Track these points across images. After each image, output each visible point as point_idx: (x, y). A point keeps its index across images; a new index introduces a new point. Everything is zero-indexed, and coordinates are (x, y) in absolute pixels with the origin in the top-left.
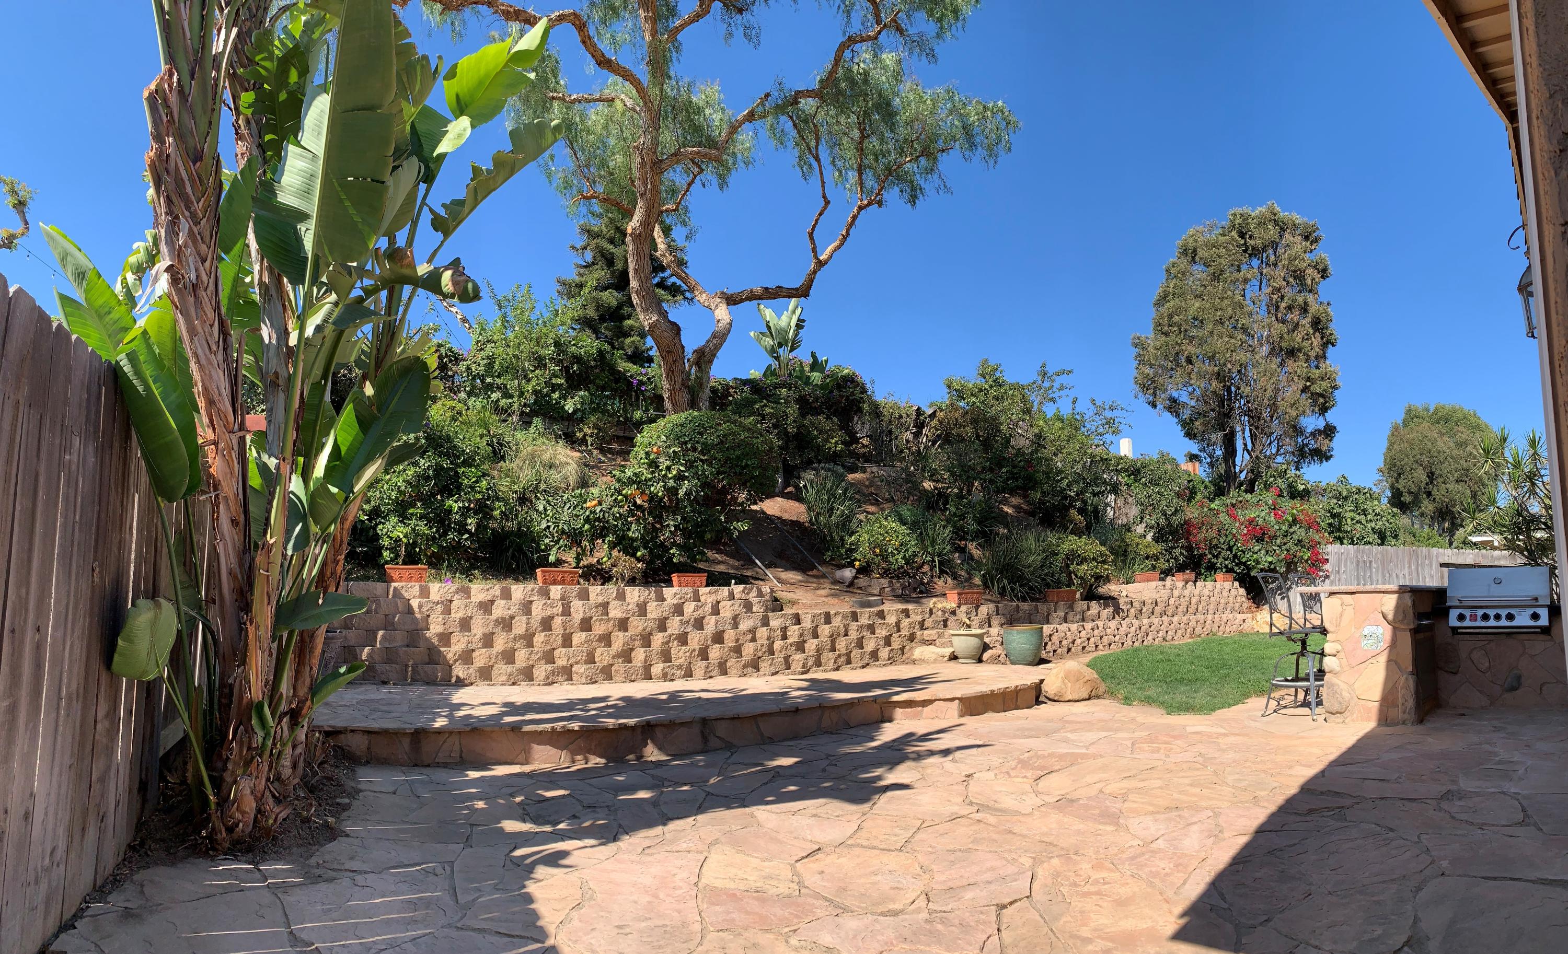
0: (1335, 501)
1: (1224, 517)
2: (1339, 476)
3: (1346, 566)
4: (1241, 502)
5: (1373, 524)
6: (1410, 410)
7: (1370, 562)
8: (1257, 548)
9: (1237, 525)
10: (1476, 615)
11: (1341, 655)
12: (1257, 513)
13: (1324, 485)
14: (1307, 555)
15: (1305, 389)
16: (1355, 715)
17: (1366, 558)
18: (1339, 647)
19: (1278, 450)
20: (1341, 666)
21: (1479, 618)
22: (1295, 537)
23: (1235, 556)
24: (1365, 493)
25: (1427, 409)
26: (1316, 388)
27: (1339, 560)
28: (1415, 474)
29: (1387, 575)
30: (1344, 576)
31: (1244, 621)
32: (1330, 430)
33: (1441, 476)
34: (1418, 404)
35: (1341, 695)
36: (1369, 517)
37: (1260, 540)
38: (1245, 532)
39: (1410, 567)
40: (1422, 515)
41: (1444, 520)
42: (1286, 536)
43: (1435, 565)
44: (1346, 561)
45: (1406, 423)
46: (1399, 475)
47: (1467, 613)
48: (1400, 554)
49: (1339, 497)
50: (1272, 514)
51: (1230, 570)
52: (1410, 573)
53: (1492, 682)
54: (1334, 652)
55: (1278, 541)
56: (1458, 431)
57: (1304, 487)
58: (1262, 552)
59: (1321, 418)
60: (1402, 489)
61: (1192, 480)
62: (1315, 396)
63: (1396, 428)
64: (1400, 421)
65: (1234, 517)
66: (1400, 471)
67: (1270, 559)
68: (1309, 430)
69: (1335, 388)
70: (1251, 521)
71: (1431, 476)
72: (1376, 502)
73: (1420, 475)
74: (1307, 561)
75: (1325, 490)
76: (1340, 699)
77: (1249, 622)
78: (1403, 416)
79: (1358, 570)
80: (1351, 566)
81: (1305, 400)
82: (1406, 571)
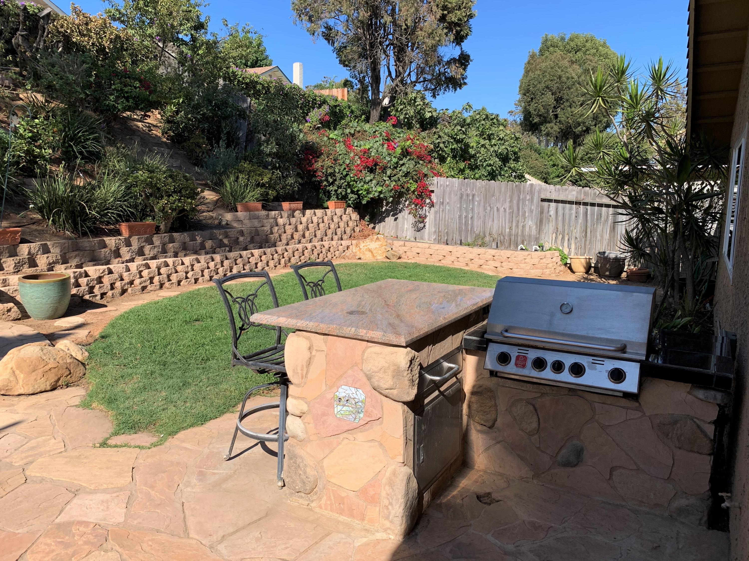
0: (459, 128)
1: (340, 148)
2: (465, 104)
3: (450, 197)
4: (359, 132)
5: (496, 148)
6: (546, 40)
7: (473, 195)
8: (368, 179)
9: (352, 155)
10: (525, 358)
11: (308, 418)
12: (371, 145)
13: (450, 112)
14: (413, 187)
15: (443, 19)
16: (323, 502)
17: (469, 191)
18: (305, 408)
19: (417, 79)
20: (307, 432)
21: (529, 363)
22: (404, 169)
23: (349, 185)
24: (492, 119)
25: (563, 39)
26: (453, 18)
27: (444, 192)
28: (545, 99)
29: (489, 208)
30: (448, 207)
31: (348, 247)
32: (464, 59)
33: (567, 100)
34: (554, 36)
35: (305, 473)
36: (493, 142)
37: (372, 171)
38: (359, 162)
39: (511, 201)
40: (548, 135)
41: (567, 139)
42: (396, 168)
43: (536, 200)
44: (450, 193)
45: (541, 51)
46: (532, 99)
47: (514, 352)
48: (503, 189)
49: (463, 123)
50: (386, 146)
51: (344, 198)
52: (510, 207)
53: (538, 448)
54: (298, 413)
55: (389, 173)
56: (587, 59)
57: (430, 114)
58: (374, 182)
59: (458, 48)
60: (533, 112)
61: (339, 105)
62: (451, 26)
63: (533, 56)
64: (537, 52)
65: (349, 147)
66: (532, 96)
67: (379, 189)
68: (445, 59)
69: (471, 16)
70: (367, 152)
71: (559, 100)
72: (501, 128)
73: (549, 99)
74: (414, 192)
75: (451, 117)
76: (303, 477)
77: (353, 249)
78: (539, 46)
79: (461, 202)
80: (455, 198)
81: (441, 31)
82: (507, 205)
